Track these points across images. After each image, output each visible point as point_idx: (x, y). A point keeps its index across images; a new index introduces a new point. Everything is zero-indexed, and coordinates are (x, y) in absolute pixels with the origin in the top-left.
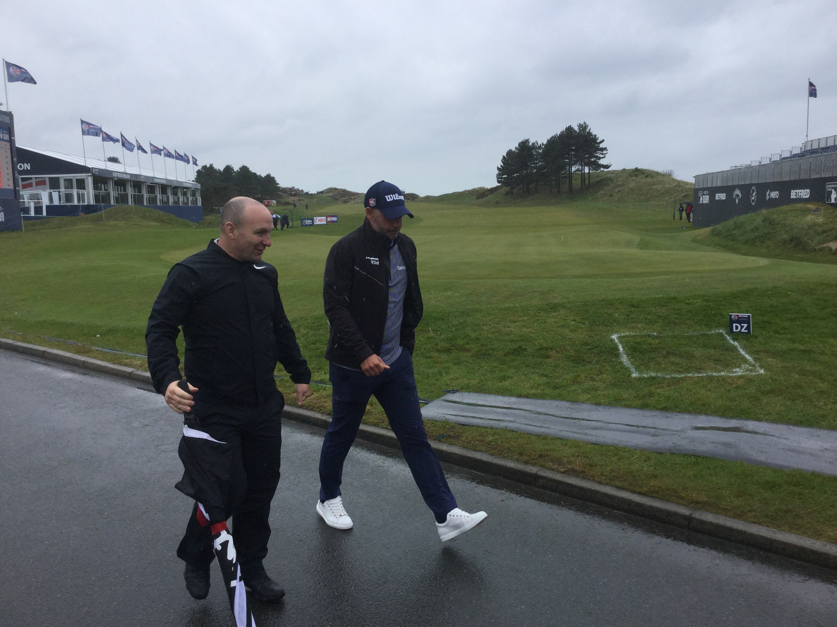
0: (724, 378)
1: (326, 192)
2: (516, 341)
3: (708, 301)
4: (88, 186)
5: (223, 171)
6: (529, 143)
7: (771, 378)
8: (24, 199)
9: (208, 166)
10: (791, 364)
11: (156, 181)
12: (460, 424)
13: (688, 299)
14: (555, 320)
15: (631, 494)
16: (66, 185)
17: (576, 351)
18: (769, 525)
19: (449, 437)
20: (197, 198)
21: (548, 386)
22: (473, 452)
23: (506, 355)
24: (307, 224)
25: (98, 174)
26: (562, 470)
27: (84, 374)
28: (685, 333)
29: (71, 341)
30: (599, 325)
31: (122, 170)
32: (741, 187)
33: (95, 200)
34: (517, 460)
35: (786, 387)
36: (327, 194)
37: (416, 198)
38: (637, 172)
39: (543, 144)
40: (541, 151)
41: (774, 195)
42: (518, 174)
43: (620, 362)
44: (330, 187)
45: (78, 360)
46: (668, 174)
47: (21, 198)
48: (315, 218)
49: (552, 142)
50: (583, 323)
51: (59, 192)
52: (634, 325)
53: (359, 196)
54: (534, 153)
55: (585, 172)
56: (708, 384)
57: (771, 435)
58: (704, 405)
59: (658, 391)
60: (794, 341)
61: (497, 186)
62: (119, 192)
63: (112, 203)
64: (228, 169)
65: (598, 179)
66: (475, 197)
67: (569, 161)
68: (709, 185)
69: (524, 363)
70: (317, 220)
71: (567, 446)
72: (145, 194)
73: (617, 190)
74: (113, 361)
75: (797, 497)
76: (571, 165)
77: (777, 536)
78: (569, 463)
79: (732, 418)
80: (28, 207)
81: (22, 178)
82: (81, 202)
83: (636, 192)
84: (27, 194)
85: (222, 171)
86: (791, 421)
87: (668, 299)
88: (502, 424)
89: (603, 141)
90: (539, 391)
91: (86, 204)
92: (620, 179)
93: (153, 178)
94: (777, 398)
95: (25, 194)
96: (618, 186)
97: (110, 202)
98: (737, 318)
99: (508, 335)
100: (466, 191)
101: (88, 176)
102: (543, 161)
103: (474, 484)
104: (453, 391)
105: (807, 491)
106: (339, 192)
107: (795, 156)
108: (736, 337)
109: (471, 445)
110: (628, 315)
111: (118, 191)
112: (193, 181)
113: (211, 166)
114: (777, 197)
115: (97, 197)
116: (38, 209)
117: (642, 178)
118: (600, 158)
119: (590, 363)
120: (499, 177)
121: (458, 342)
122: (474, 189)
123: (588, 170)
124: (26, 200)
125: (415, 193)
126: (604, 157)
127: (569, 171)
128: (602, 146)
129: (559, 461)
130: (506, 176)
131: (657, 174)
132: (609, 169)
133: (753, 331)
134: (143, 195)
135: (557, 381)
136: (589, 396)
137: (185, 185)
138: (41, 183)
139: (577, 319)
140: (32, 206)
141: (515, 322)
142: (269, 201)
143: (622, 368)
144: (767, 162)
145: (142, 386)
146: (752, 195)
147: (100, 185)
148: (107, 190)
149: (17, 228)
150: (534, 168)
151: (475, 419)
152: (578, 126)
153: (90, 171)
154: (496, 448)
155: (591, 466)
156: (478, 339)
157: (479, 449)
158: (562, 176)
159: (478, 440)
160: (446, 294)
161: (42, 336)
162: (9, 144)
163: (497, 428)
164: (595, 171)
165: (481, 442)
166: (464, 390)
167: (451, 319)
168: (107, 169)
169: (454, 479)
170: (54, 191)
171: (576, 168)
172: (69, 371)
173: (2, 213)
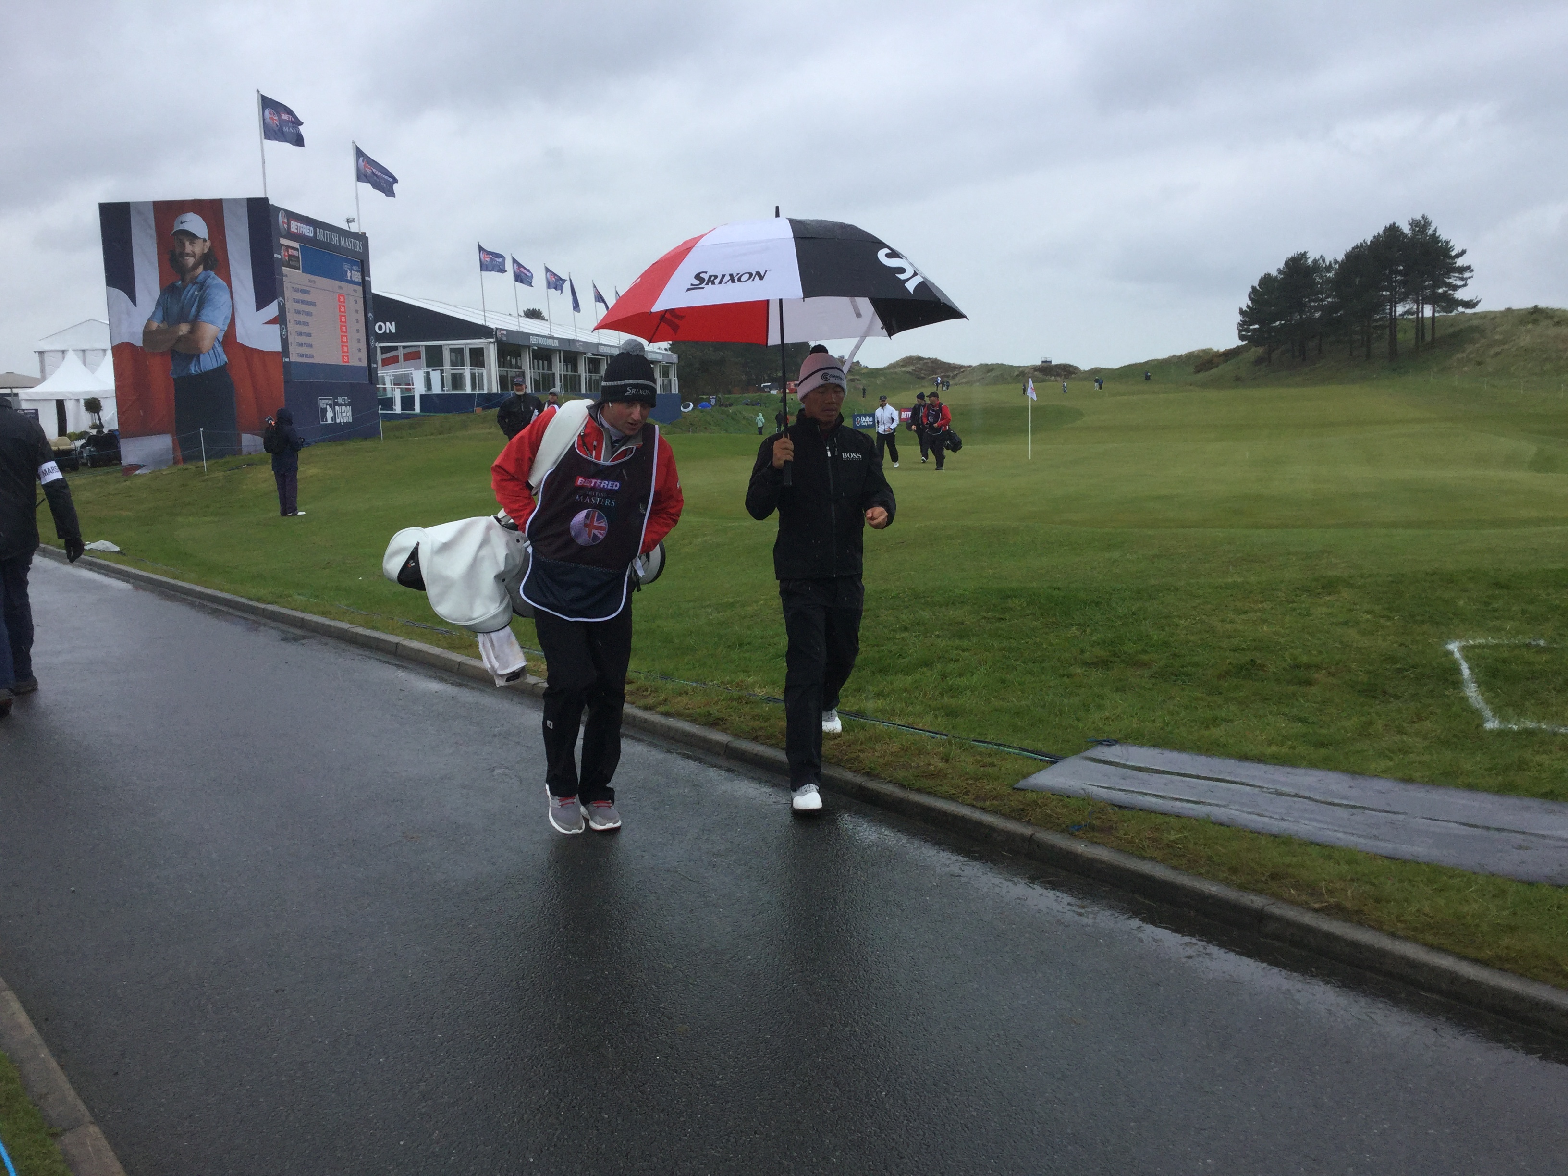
1: (901, 364)
2: (1243, 649)
4: (490, 360)
6: (1306, 259)
8: (385, 384)
11: (601, 350)
12: (1115, 805)
14: (1330, 610)
15: (1457, 960)
16: (454, 358)
17: (1369, 672)
19: (1093, 828)
20: (670, 380)
21: (1304, 742)
22: (1138, 860)
23: (1220, 677)
24: (863, 423)
25: (505, 339)
26: (1316, 906)
27: (460, 685)
30: (1423, 622)
31: (546, 333)
33: (500, 384)
34: (1227, 882)
36: (904, 369)
37: (1074, 373)
38: (1536, 314)
39: (1336, 262)
40: (1331, 275)
42: (1283, 322)
43: (1462, 698)
44: (908, 355)
45: (451, 660)
47: (380, 381)
49: (1356, 257)
50: (1389, 618)
51: (442, 371)
52: (1497, 623)
53: (963, 372)
54: (1318, 279)
55: (1425, 315)
59: (1538, 758)
61: (1238, 347)
62: (541, 371)
65: (1451, 330)
66: (1192, 369)
67: (1391, 293)
69: (1259, 694)
71: (1332, 861)
73: (1492, 351)
76: (1394, 302)
78: (1330, 892)
80: (390, 398)
81: (382, 348)
82: (477, 388)
83: (1534, 355)
84: (390, 376)
88: (1200, 810)
89: (1463, 252)
90: (1285, 750)
91: (485, 392)
92: (1498, 330)
93: (598, 345)
95: (387, 375)
96: (1496, 343)
99: (1229, 637)
100: (1174, 356)
101: (490, 342)
102: (1334, 297)
103: (1135, 923)
104: (1108, 741)
106: (926, 363)
109: (1133, 847)
110: (1487, 604)
111: (539, 369)
112: (666, 350)
115: (503, 381)
116: (407, 402)
117: (1548, 327)
118: (1456, 288)
119: (1397, 697)
120: (1243, 328)
121: (1126, 649)
122: (1190, 353)
123: (1431, 312)
124: (388, 386)
125: (1071, 364)
126: (1465, 285)
127: (1390, 313)
128: (1460, 262)
129: (1313, 890)
130: (1257, 326)
132: (1478, 309)
134: (579, 376)
135: (1324, 731)
136: (1391, 763)
138: (412, 356)
139: (1377, 608)
140: (397, 396)
141: (1246, 612)
143: (1464, 710)
147: (509, 358)
148: (520, 368)
149: (371, 433)
150: (1317, 309)
151: (1146, 797)
152: (1409, 224)
153: (493, 335)
154: (1184, 856)
155: (1378, 901)
156: (1166, 644)
157: (1149, 855)
158: (1375, 324)
159: (1149, 838)
160: (1107, 555)
161: (396, 618)
162: (361, 288)
163: (1189, 818)
164: (1445, 314)
165: (1153, 842)
166: (1130, 741)
167: (1114, 605)
168: (522, 330)
169: (1096, 909)
170: (433, 370)
171: (1405, 307)
172: (435, 678)
173: (349, 408)
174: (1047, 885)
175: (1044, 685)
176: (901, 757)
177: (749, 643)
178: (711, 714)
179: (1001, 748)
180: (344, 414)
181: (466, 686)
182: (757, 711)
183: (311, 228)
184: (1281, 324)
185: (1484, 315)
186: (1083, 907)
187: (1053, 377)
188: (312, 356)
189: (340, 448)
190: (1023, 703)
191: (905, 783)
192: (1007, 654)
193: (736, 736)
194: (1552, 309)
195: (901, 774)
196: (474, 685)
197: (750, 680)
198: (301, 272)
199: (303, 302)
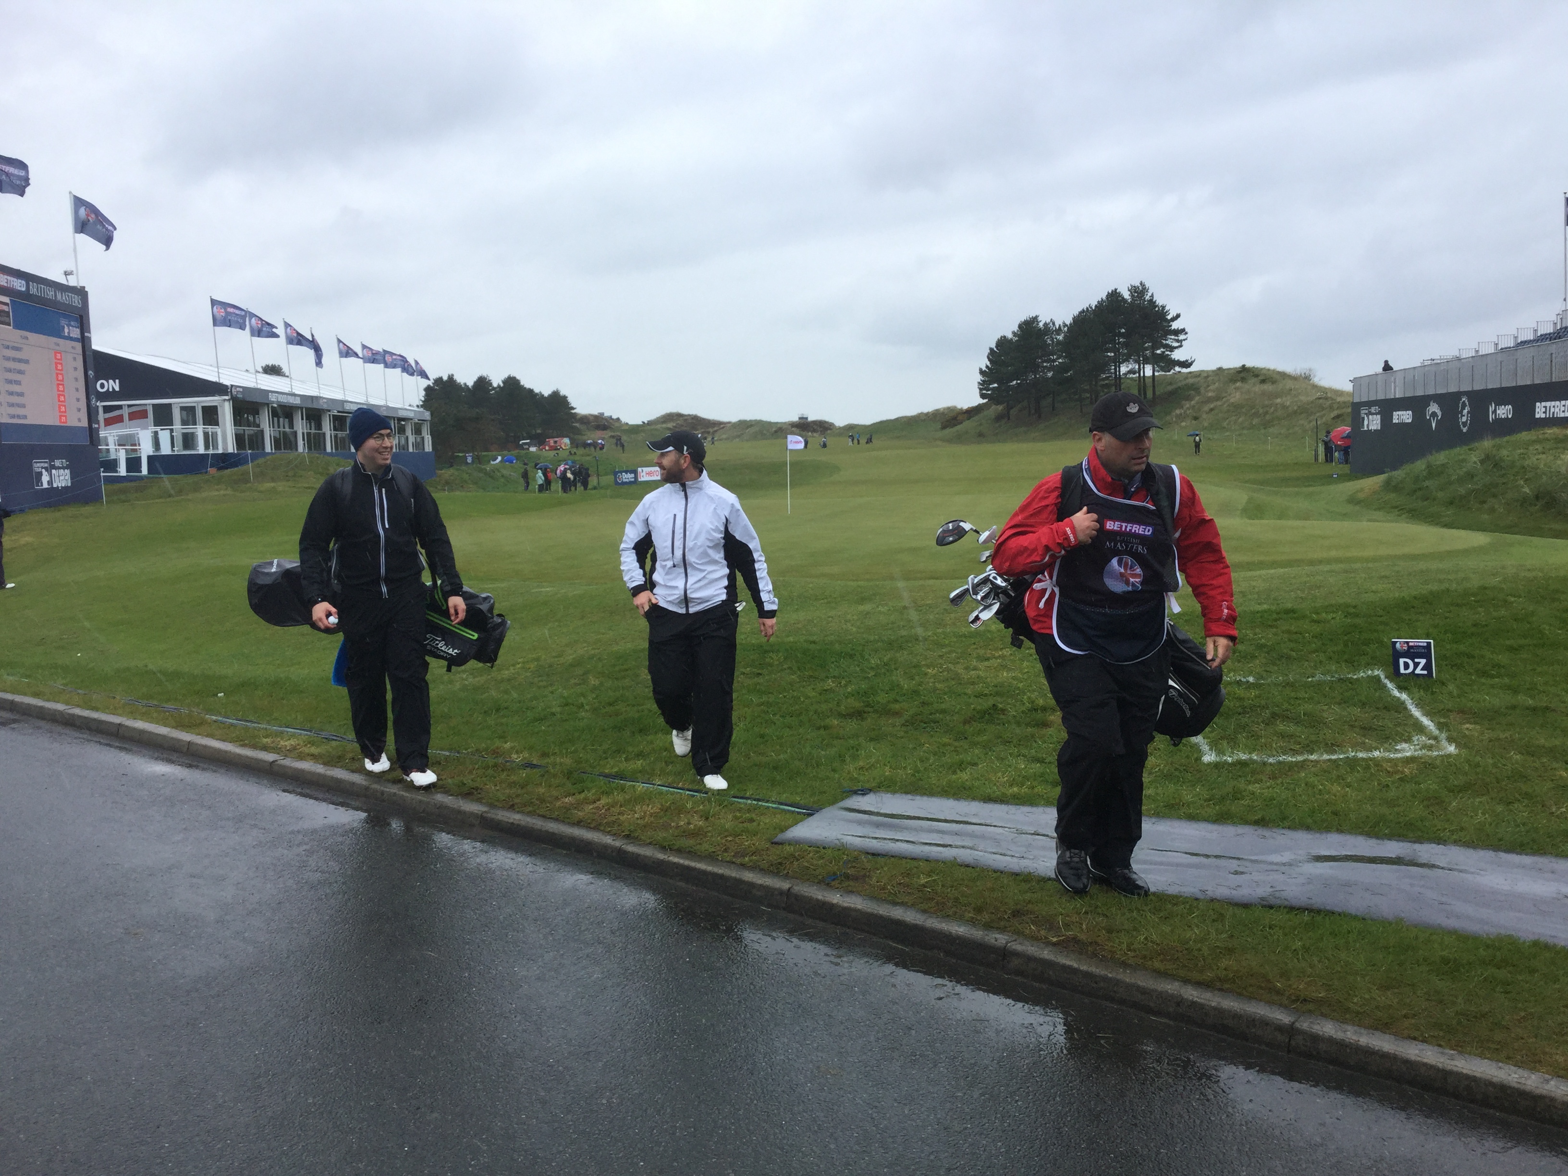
0: (1377, 762)
1: (661, 420)
2: (986, 695)
3: (1357, 615)
4: (224, 419)
5: (474, 386)
6: (1038, 322)
7: (1468, 761)
8: (107, 445)
9: (445, 378)
10: (1507, 734)
11: (348, 407)
12: (868, 853)
13: (1317, 613)
16: (185, 418)
18: (1442, 1043)
19: (847, 877)
20: (423, 438)
21: (1042, 781)
22: (890, 907)
23: (965, 722)
24: (625, 480)
25: (241, 396)
26: (1055, 940)
27: (190, 766)
28: (1308, 677)
29: (170, 706)
31: (286, 389)
32: (1438, 398)
33: (237, 443)
34: (972, 922)
35: (1497, 778)
37: (830, 429)
38: (1244, 373)
39: (1065, 325)
40: (1060, 337)
41: (1504, 412)
42: (1019, 381)
44: (668, 412)
45: (179, 740)
46: (1303, 375)
47: (102, 441)
48: (640, 469)
49: (1083, 320)
51: (172, 431)
53: (723, 427)
54: (1049, 341)
55: (1146, 375)
56: (1347, 772)
57: (1461, 871)
58: (1335, 813)
59: (1250, 787)
60: (1515, 691)
61: (979, 404)
62: (281, 429)
63: (268, 449)
64: (482, 383)
65: (1170, 388)
66: (938, 425)
67: (1115, 354)
68: (1381, 396)
69: (1001, 737)
70: (644, 474)
72: (329, 432)
73: (1206, 408)
74: (241, 741)
75: (1498, 989)
76: (1118, 362)
77: (1456, 1063)
78: (1067, 926)
79: (1390, 837)
80: (114, 459)
81: (104, 407)
82: (211, 448)
83: (1244, 410)
84: (114, 436)
85: (470, 386)
86: (1501, 843)
87: (1278, 613)
88: (947, 853)
89: (1178, 316)
90: (1024, 790)
91: (220, 451)
92: (1211, 387)
93: (343, 402)
94: (1478, 800)
95: (110, 436)
96: (1210, 400)
97: (264, 448)
98: (1406, 648)
99: (973, 683)
100: (922, 413)
101: (225, 400)
102: (1065, 357)
103: (890, 968)
104: (862, 791)
105: (1520, 978)
106: (686, 420)
107: (1544, 337)
108: (1406, 684)
109: (885, 893)
111: (273, 427)
112: (418, 406)
113: (451, 378)
114: (1510, 416)
115: (239, 439)
116: (133, 463)
117: (1254, 384)
118: (1172, 349)
120: (983, 386)
121: (879, 699)
122: (936, 410)
123: (1152, 371)
124: (112, 447)
125: (827, 420)
126: (1181, 346)
127: (1116, 375)
128: (1175, 325)
129: (1051, 925)
130: (996, 385)
131: (1284, 375)
132: (1192, 369)
133: (1438, 672)
134: (324, 434)
137: (402, 414)
138: (138, 415)
140: (122, 457)
141: (988, 659)
142: (556, 439)
143: (1184, 745)
144: (1490, 349)
145: (291, 788)
146: (1462, 412)
147: (246, 415)
148: (258, 426)
149: (93, 497)
150: (1049, 369)
151: (897, 843)
152: (1129, 290)
153: (228, 392)
154: (933, 899)
155: (1110, 931)
156: (916, 692)
157: (900, 901)
158: (1102, 383)
159: (900, 884)
160: (861, 608)
161: (118, 697)
162: (80, 344)
163: (937, 861)
164: (1163, 373)
165: (904, 887)
166: (883, 789)
167: (867, 657)
168: (259, 386)
169: (851, 957)
170: (162, 429)
171: (1128, 367)
172: (163, 760)
173: (67, 472)
174: (805, 938)
175: (802, 737)
176: (661, 818)
177: (506, 708)
178: (465, 784)
179: (760, 803)
180: (62, 478)
181: (197, 767)
182: (513, 778)
183: (23, 282)
184: (1017, 383)
185: (1198, 374)
186: (840, 957)
187: (810, 433)
188: (25, 417)
189: (58, 514)
190: (782, 756)
191: (665, 844)
192: (765, 708)
193: (492, 806)
194: (1257, 368)
195: (660, 835)
196: (206, 766)
197: (508, 745)
198: (11, 327)
199: (14, 360)
